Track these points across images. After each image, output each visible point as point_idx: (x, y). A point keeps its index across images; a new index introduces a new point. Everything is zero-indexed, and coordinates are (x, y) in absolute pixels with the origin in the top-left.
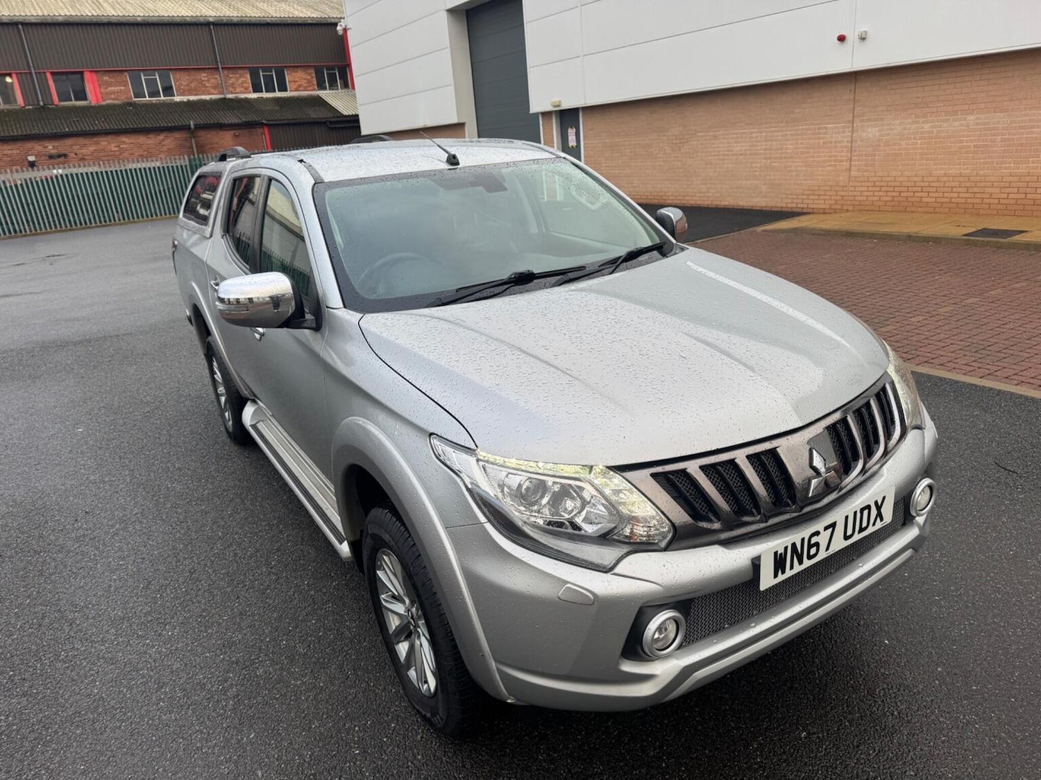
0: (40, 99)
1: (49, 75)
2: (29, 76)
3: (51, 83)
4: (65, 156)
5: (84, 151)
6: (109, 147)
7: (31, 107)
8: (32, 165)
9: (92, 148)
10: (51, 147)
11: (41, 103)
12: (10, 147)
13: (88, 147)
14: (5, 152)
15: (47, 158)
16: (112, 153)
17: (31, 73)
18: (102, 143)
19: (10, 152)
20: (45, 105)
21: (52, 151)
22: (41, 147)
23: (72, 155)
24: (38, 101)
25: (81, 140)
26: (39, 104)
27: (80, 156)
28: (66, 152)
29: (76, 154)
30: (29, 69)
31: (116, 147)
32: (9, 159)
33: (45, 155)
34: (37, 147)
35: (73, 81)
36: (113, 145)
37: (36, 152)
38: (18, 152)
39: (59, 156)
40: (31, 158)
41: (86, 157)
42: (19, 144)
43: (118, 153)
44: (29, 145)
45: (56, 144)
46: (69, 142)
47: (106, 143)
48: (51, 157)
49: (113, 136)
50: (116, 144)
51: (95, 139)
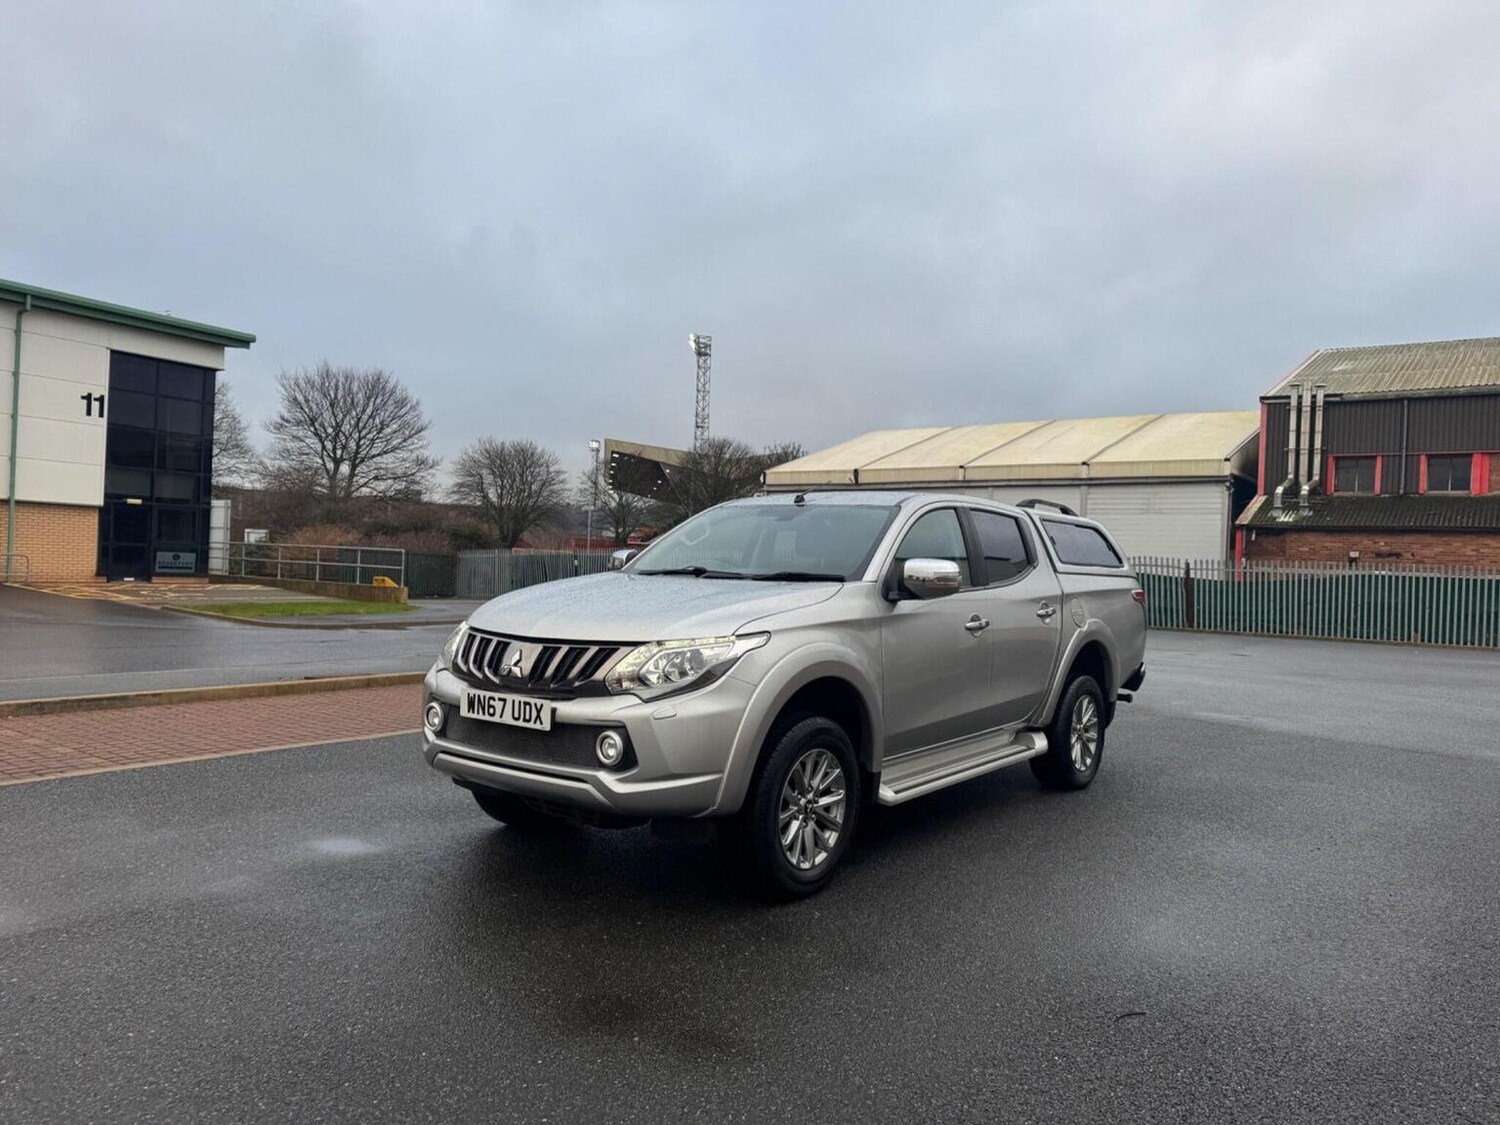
0: (1402, 486)
1: (1423, 459)
2: (1397, 459)
3: (1423, 467)
4: (1398, 555)
5: (1427, 552)
6: (1463, 550)
7: (1387, 495)
8: (1352, 560)
9: (1437, 550)
10: (1382, 544)
11: (1402, 492)
12: (1333, 539)
13: (1434, 547)
14: (1326, 544)
15: (1374, 556)
16: (1465, 559)
17: (1400, 456)
18: (1455, 544)
19: (1331, 544)
20: (1405, 493)
21: (1383, 548)
22: (1371, 543)
23: (1409, 556)
24: (1399, 488)
25: (1428, 539)
26: (1398, 493)
27: (1418, 558)
28: (1399, 550)
29: (1413, 555)
30: (1401, 450)
31: (1473, 550)
32: (1328, 552)
33: (1372, 552)
34: (1366, 542)
35: (1453, 465)
36: (1470, 547)
37: (1360, 547)
38: (1341, 545)
39: (1390, 555)
40: (1354, 554)
41: (1426, 560)
42: (1344, 537)
43: (1474, 559)
44: (1356, 539)
45: (1388, 539)
46: (1407, 539)
47: (1460, 544)
48: (1379, 555)
49: (1473, 536)
50: (1474, 548)
51: (1445, 539)
